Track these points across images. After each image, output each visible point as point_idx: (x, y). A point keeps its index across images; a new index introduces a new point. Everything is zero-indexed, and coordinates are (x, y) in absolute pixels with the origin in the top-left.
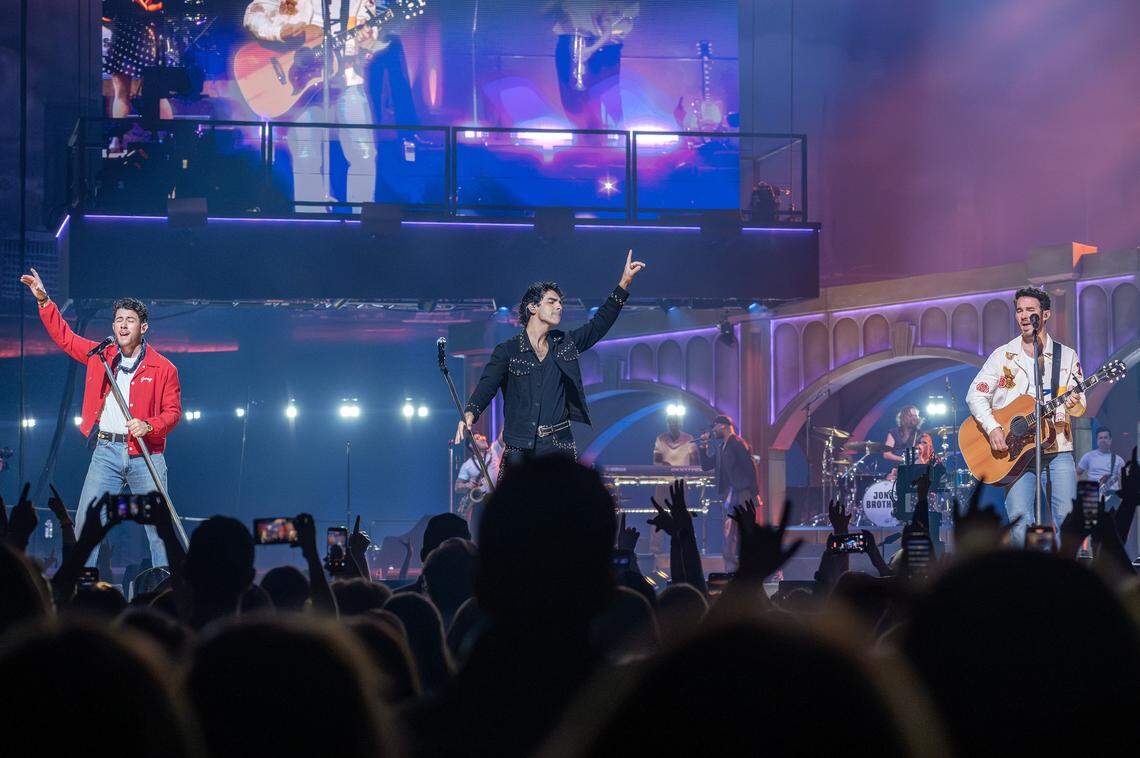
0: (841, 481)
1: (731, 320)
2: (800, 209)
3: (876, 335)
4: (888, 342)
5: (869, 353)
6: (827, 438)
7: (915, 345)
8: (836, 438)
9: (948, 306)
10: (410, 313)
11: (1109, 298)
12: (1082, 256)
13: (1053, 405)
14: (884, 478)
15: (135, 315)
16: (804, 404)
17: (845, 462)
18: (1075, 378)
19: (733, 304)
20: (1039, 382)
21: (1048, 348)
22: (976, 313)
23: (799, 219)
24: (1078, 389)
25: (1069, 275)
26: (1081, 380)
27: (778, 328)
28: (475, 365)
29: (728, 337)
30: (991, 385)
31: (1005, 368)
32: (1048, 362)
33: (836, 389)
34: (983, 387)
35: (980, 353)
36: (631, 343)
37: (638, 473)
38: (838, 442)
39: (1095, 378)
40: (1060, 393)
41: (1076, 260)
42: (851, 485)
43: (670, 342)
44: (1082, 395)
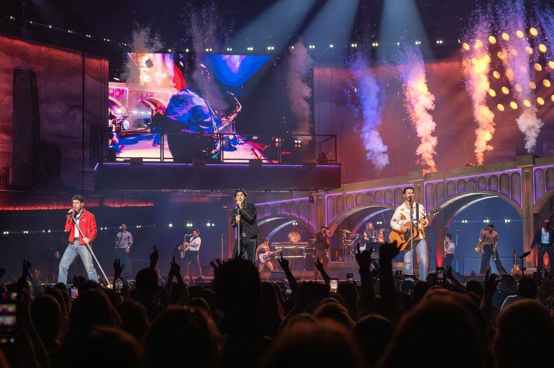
0: (349, 247)
1: (313, 195)
2: (335, 159)
3: (359, 199)
4: (363, 201)
5: (358, 205)
6: (344, 233)
7: (372, 203)
8: (347, 233)
9: (383, 190)
10: (209, 193)
11: (435, 187)
12: (426, 174)
13: (417, 224)
14: (363, 246)
15: (79, 201)
16: (337, 222)
17: (350, 240)
18: (423, 214)
19: (313, 190)
20: (412, 217)
21: (414, 205)
22: (392, 193)
23: (335, 162)
24: (425, 218)
25: (422, 180)
26: (425, 214)
27: (328, 197)
28: (231, 210)
29: (312, 201)
30: (397, 219)
31: (401, 214)
32: (415, 210)
33: (347, 217)
34: (395, 220)
35: (393, 205)
36: (280, 203)
37: (283, 245)
38: (347, 234)
39: (429, 214)
40: (419, 220)
41: (424, 175)
42: (352, 248)
43: (293, 202)
44: (426, 220)
